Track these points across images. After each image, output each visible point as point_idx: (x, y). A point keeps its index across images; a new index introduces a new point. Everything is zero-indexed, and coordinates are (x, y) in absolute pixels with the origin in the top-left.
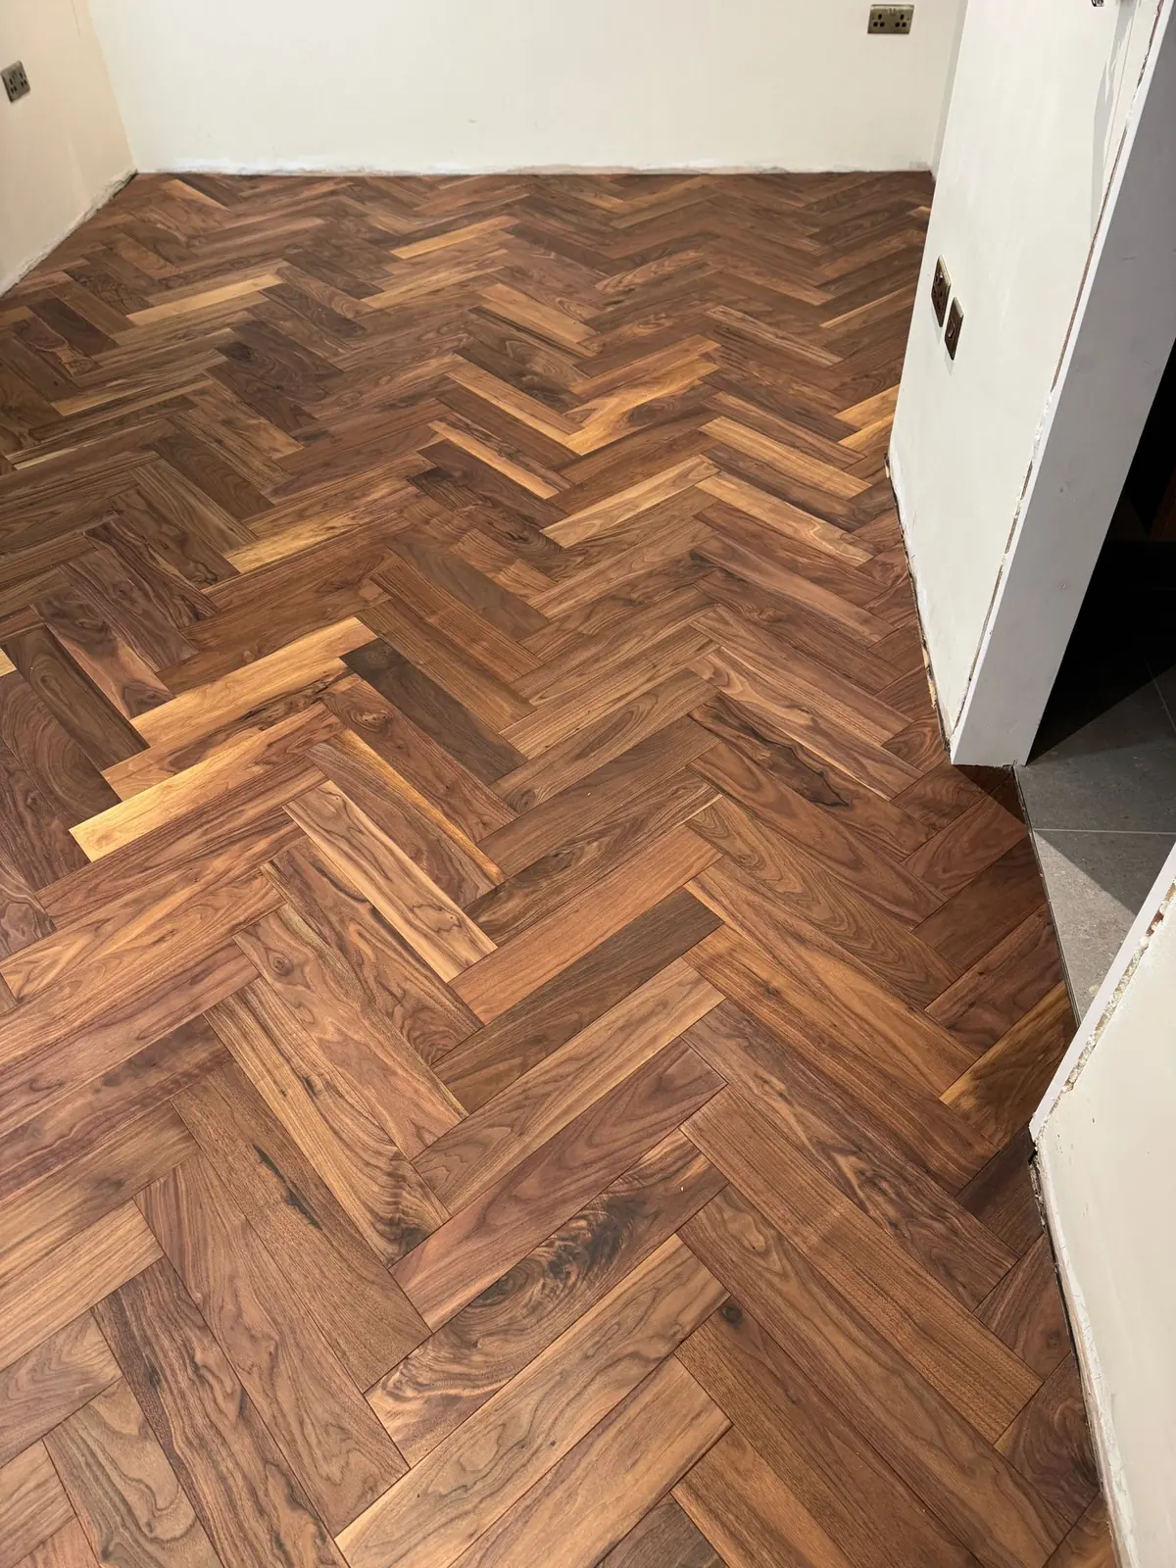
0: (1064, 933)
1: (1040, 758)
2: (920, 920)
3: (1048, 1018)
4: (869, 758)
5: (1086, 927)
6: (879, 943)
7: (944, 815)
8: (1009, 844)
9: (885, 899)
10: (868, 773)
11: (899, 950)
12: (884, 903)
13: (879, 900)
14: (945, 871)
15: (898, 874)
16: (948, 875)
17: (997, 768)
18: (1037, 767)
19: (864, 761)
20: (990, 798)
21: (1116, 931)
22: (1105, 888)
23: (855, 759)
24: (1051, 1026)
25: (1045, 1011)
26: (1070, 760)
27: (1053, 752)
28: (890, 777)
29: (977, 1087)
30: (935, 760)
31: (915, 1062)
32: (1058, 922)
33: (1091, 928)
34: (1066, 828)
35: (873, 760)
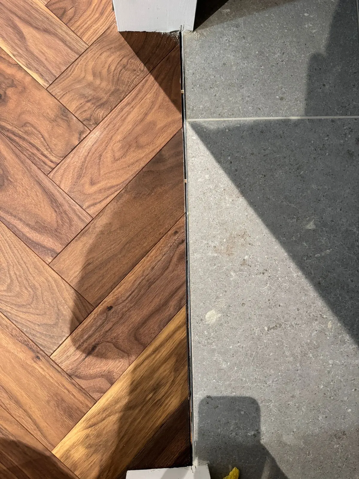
0: (196, 251)
1: (212, 18)
2: (58, 247)
3: (164, 352)
4: (30, 25)
5: (217, 243)
6: (15, 282)
7: (102, 105)
8: (161, 141)
9: (28, 225)
10: (28, 50)
11: (34, 288)
12: (26, 230)
13: (20, 225)
14: (92, 183)
15: (45, 190)
16: (95, 188)
17: (165, 34)
18: (205, 31)
19: (26, 30)
20: (151, 78)
21: (243, 245)
22: (243, 193)
23: (15, 27)
24: (165, 360)
25: (162, 345)
26: (240, 20)
27: (225, 10)
28: (50, 53)
29: (87, 436)
30: (100, 27)
31: (34, 417)
32: (192, 239)
33: (221, 243)
34: (220, 116)
35: (37, 28)
